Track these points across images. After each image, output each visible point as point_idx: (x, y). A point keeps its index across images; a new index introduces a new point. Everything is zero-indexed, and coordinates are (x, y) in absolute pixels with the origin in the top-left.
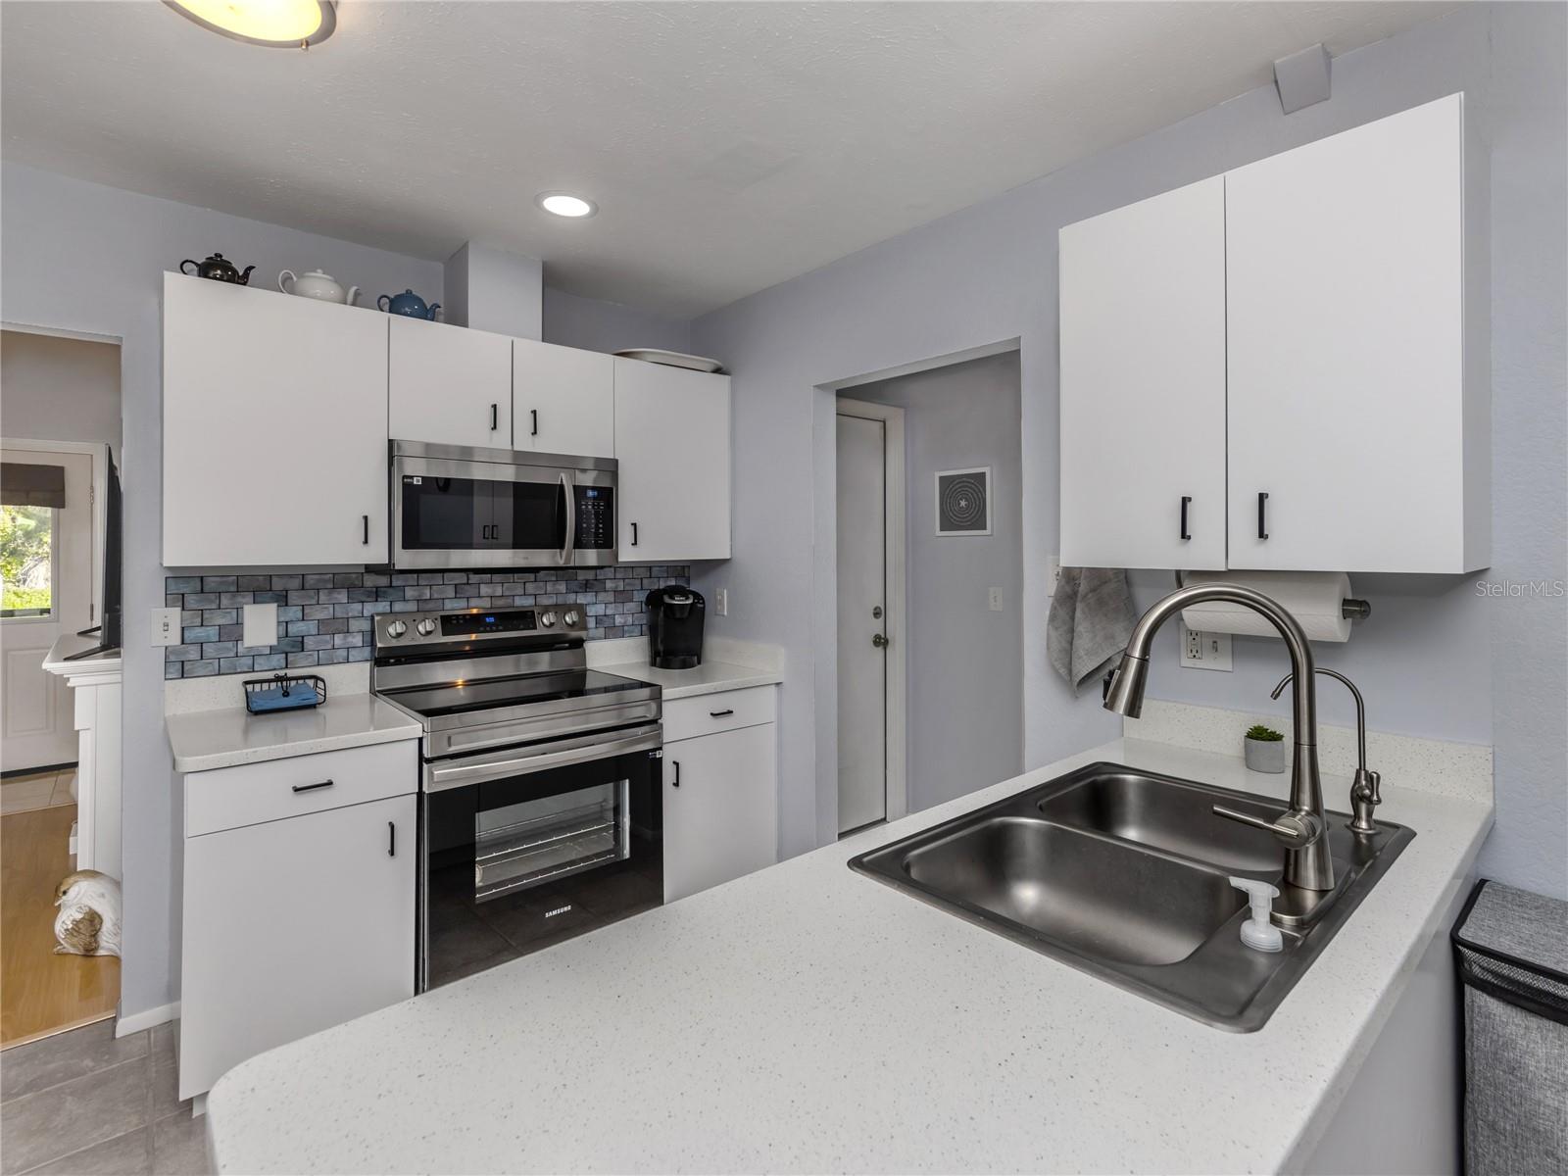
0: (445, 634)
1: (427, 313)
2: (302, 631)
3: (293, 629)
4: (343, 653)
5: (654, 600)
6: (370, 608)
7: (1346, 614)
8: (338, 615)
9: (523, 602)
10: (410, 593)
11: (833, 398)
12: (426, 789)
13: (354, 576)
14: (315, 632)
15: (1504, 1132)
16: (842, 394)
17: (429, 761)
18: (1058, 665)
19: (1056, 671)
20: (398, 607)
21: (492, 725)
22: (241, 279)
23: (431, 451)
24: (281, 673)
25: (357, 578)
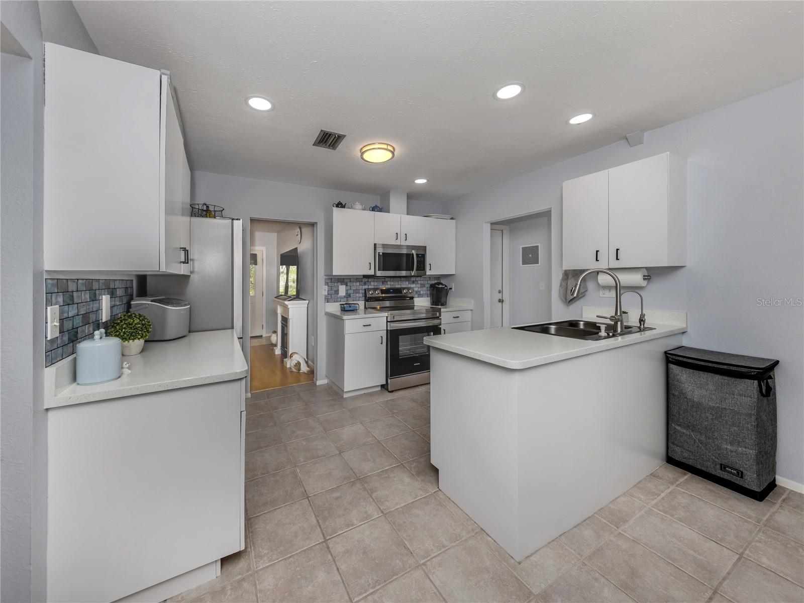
0: (382, 294)
1: (380, 210)
2: (350, 292)
3: (348, 292)
4: (358, 298)
5: (432, 286)
6: (364, 287)
7: (644, 279)
8: (357, 288)
9: (398, 286)
11: (489, 225)
12: (389, 329)
13: (361, 278)
14: (353, 292)
15: (676, 395)
16: (492, 224)
17: (389, 322)
18: (562, 298)
19: (562, 299)
20: (370, 287)
21: (404, 315)
22: (343, 207)
23: (384, 246)
24: (347, 302)
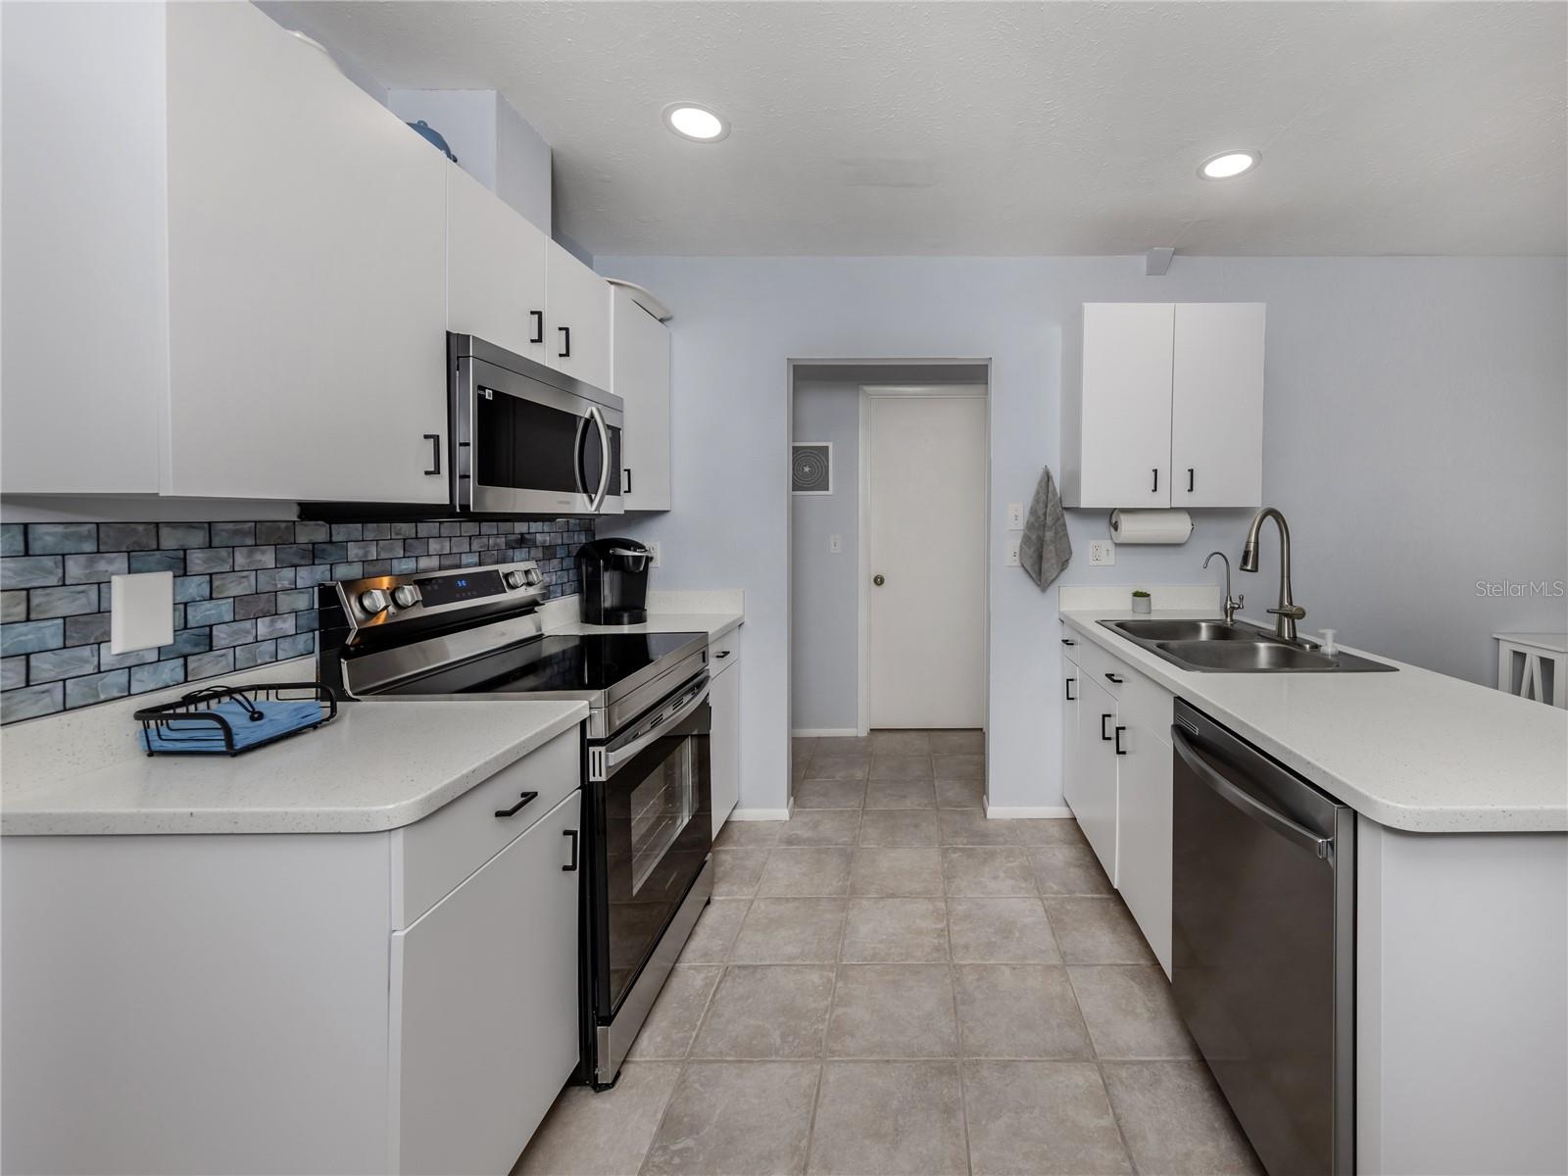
2: (209, 616)
3: (196, 616)
4: (269, 647)
8: (263, 587)
10: (354, 551)
12: (593, 778)
13: (283, 525)
14: (229, 617)
18: (1033, 573)
25: (287, 528)
